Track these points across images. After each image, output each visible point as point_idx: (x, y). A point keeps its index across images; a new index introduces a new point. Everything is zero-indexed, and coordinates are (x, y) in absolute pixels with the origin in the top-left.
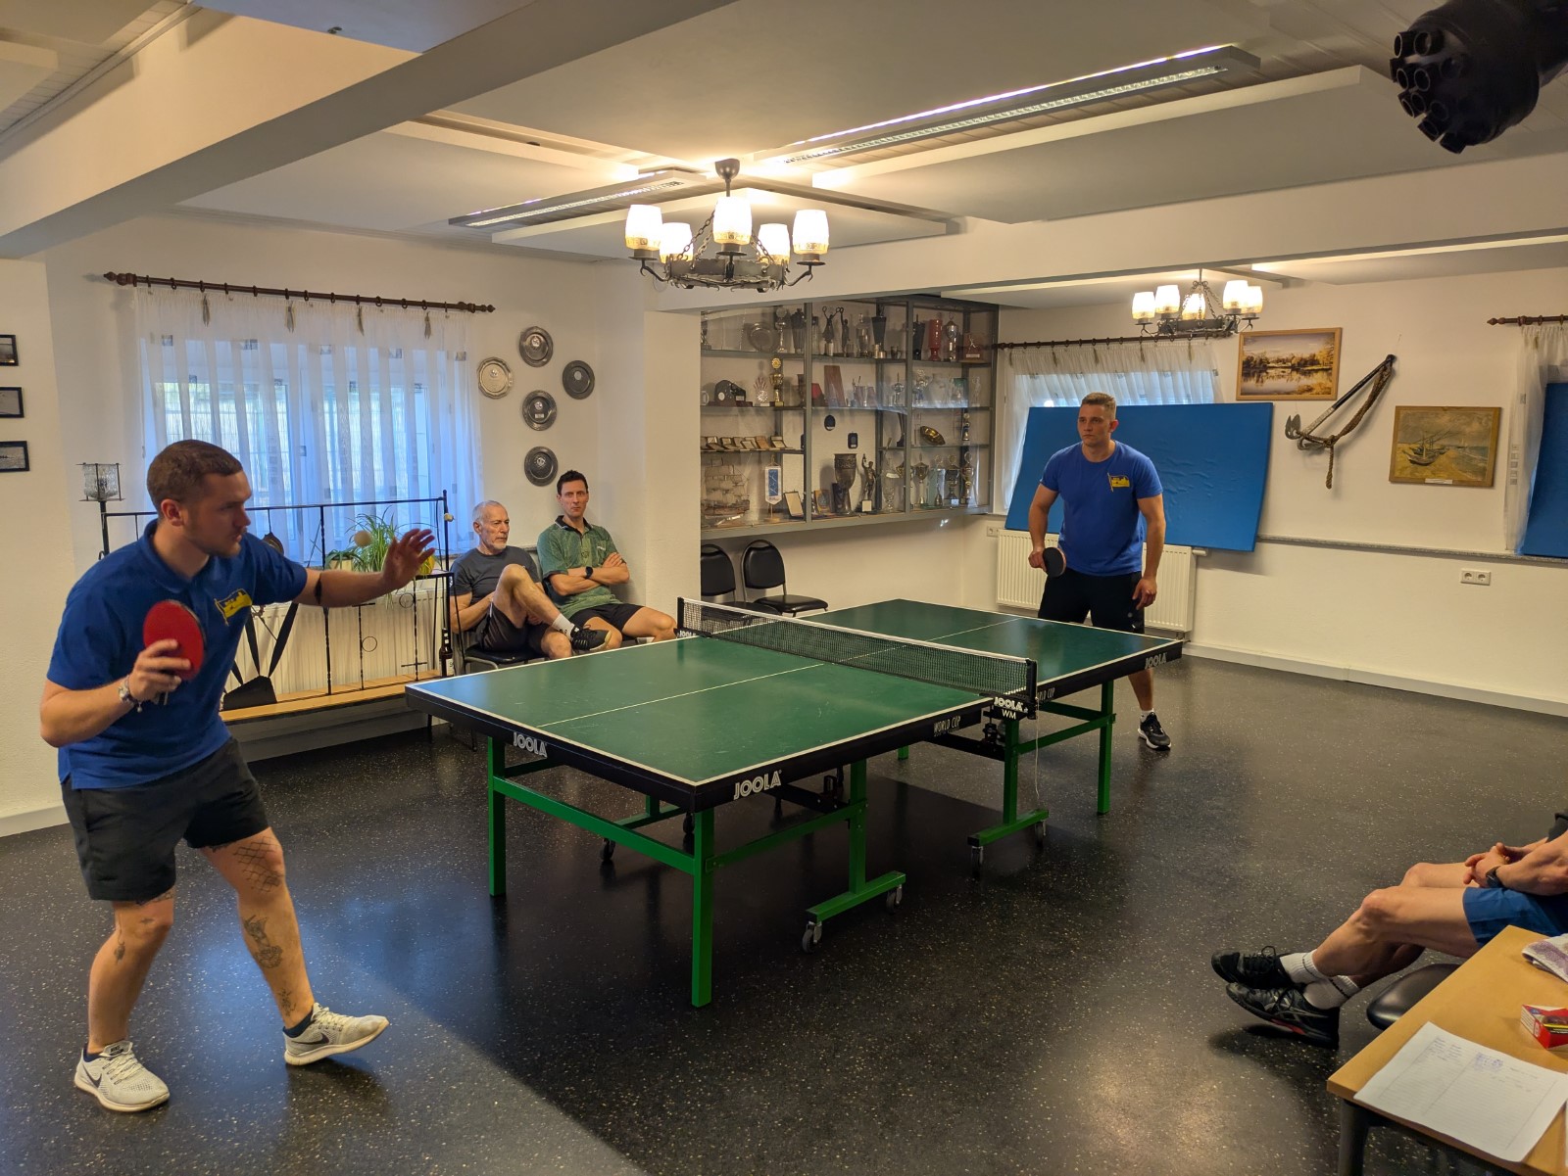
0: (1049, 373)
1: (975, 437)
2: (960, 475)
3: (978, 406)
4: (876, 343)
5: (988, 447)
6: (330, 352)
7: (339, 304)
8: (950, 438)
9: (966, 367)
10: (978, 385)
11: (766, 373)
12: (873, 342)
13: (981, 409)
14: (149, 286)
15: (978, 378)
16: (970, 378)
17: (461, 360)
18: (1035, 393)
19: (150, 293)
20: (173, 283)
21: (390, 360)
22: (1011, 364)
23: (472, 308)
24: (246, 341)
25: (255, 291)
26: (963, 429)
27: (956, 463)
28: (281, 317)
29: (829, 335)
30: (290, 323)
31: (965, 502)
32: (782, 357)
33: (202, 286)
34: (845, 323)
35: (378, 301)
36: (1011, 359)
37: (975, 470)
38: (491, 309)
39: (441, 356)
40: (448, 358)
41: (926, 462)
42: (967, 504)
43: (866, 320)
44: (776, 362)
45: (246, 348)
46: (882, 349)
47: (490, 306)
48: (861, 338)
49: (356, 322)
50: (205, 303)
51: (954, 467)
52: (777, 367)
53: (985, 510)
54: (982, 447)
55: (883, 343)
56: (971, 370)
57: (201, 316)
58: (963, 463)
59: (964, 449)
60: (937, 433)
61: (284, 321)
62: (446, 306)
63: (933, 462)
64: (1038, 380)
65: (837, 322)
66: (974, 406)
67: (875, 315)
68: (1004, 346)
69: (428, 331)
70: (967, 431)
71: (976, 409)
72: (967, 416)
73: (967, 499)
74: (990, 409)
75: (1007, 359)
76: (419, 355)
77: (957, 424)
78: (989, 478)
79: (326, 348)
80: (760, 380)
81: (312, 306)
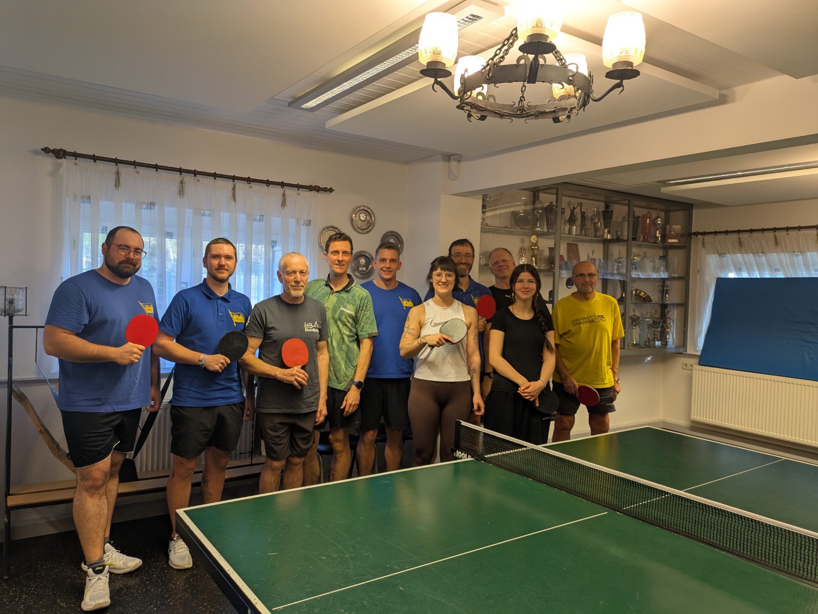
0: (735, 253)
1: (673, 297)
2: (662, 325)
3: (676, 276)
4: (605, 228)
5: (684, 305)
6: (209, 215)
7: (219, 181)
8: (655, 298)
9: (667, 248)
10: (676, 262)
11: (526, 245)
12: (603, 228)
13: (679, 278)
14: (76, 159)
15: (676, 257)
16: (669, 257)
17: (307, 225)
18: (722, 267)
19: (76, 164)
20: (95, 158)
21: (254, 223)
22: (704, 245)
23: (317, 189)
24: (148, 204)
25: (157, 167)
26: (664, 292)
27: (658, 315)
28: (175, 188)
29: (572, 221)
30: (181, 192)
31: (665, 344)
32: (539, 235)
33: (116, 161)
34: (583, 214)
35: (249, 180)
36: (703, 243)
37: (673, 321)
38: (331, 190)
39: (292, 222)
40: (297, 222)
41: (637, 314)
42: (666, 345)
43: (598, 212)
44: (534, 238)
45: (147, 209)
46: (609, 232)
47: (331, 188)
48: (595, 224)
49: (231, 193)
50: (118, 173)
51: (658, 318)
52: (534, 241)
53: (681, 350)
54: (679, 305)
55: (610, 228)
56: (671, 252)
57: (114, 183)
58: (664, 316)
59: (664, 306)
60: (645, 294)
61: (176, 190)
62: (298, 187)
63: (642, 314)
64: (725, 258)
65: (577, 213)
66: (673, 275)
67: (604, 210)
68: (697, 234)
69: (284, 204)
70: (667, 293)
71: (674, 278)
72: (668, 283)
73: (667, 342)
74: (685, 278)
75: (700, 243)
76: (276, 221)
77: (661, 288)
78: (685, 328)
79: (207, 213)
80: (522, 251)
81: (199, 181)
